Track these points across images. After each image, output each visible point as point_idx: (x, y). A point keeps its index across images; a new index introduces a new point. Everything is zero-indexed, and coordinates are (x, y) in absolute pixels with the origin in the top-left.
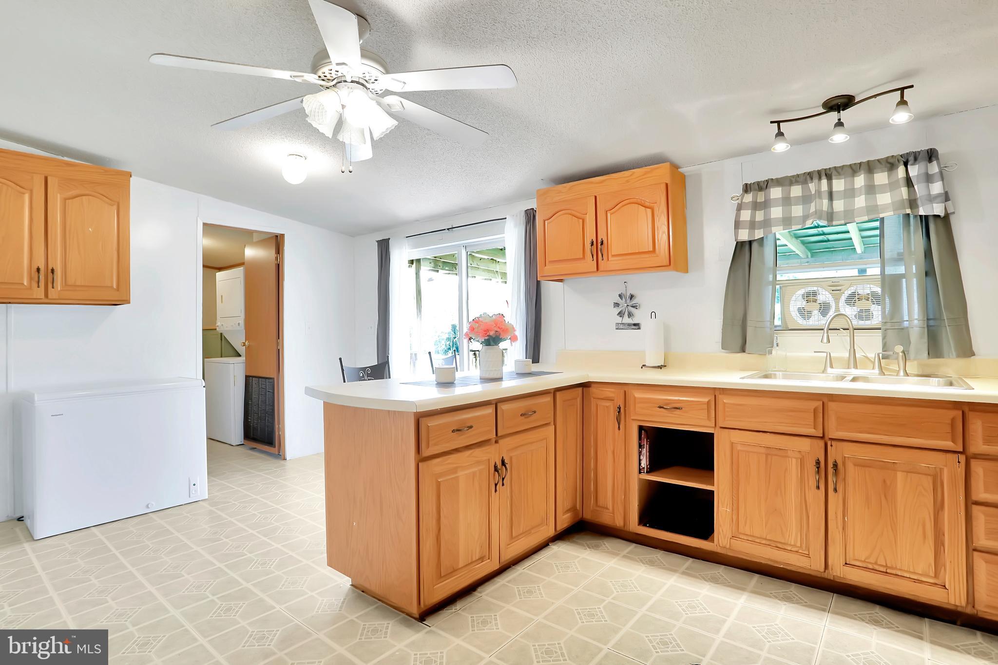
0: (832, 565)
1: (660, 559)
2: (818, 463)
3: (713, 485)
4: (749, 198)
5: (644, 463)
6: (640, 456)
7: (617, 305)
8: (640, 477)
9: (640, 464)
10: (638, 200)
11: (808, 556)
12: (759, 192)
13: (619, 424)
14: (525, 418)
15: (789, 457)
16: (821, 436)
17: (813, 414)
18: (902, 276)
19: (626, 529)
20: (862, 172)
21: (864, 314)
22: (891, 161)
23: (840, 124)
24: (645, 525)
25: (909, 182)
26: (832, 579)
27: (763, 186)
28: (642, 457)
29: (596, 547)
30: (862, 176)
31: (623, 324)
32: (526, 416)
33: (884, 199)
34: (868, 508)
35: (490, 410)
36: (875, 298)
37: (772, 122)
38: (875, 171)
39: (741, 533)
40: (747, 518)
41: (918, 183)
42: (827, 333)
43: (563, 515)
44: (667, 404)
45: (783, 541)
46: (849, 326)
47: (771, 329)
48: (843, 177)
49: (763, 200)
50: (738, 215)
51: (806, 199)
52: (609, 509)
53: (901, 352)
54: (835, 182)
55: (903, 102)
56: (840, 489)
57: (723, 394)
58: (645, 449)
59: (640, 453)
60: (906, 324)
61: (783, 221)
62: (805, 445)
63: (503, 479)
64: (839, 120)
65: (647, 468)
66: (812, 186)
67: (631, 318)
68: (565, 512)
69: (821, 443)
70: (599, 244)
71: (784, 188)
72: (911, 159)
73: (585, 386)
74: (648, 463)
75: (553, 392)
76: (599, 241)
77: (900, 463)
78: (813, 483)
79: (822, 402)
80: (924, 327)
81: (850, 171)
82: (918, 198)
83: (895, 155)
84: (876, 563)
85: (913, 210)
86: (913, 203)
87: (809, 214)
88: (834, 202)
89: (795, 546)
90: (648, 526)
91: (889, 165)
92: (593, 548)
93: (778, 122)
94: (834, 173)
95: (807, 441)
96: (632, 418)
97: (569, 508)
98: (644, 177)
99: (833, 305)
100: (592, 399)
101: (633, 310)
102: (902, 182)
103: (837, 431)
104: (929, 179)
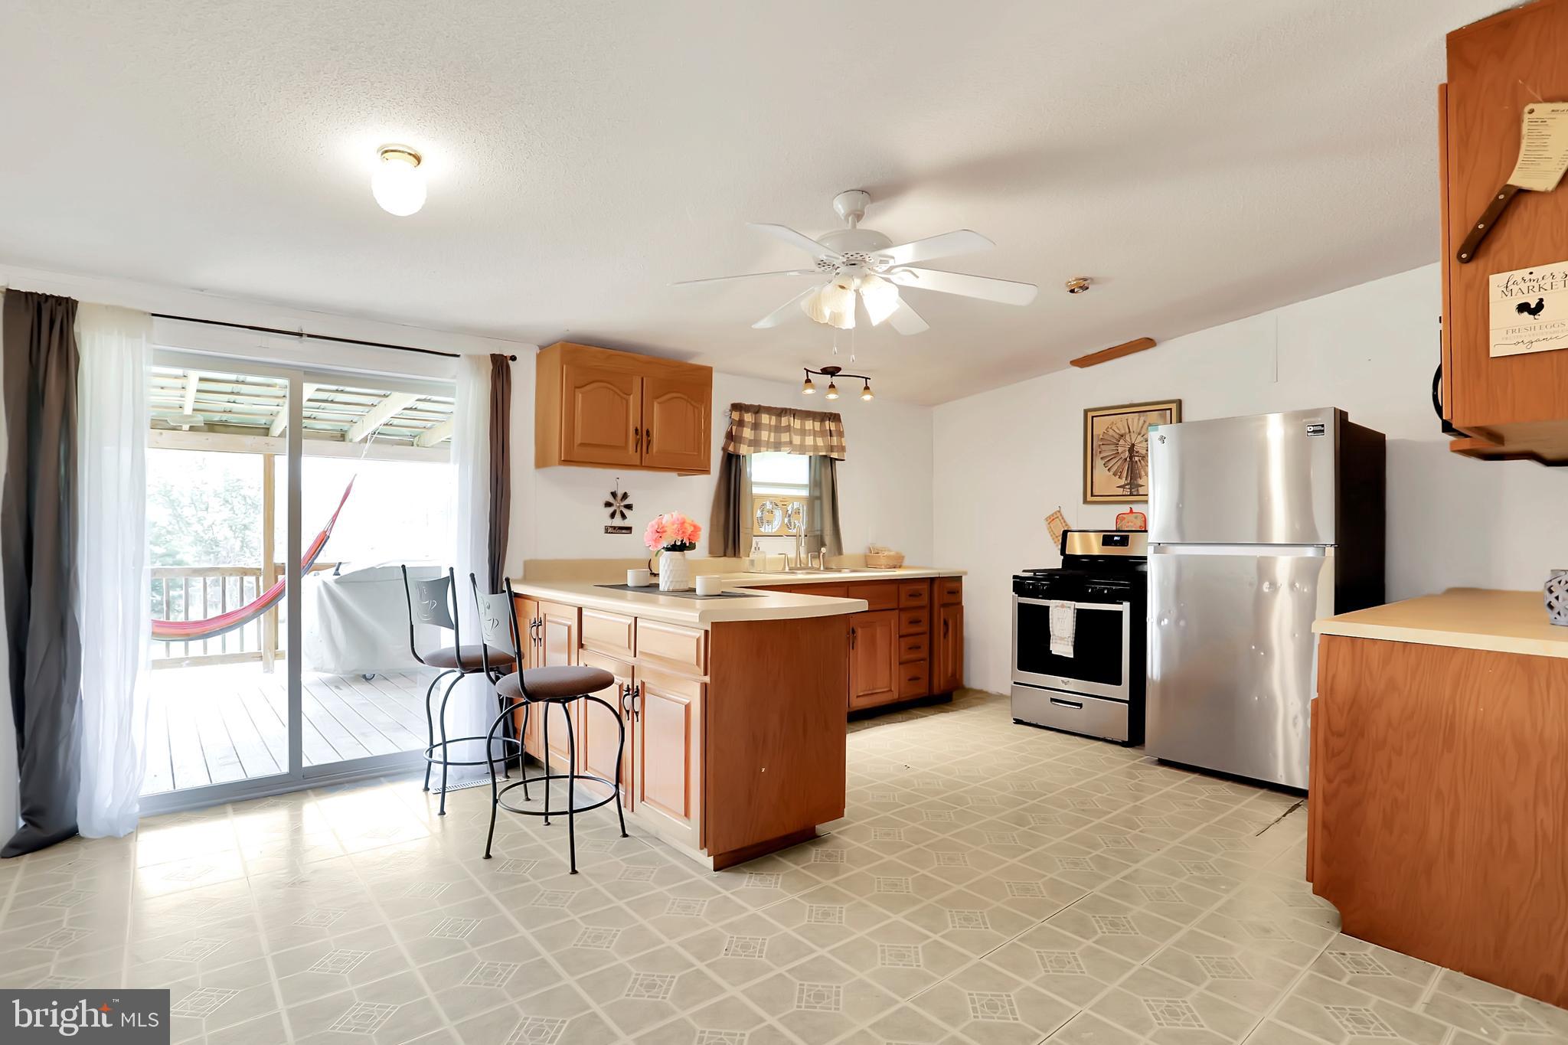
7: (608, 504)
67: (623, 521)
101: (626, 510)
104: (840, 434)
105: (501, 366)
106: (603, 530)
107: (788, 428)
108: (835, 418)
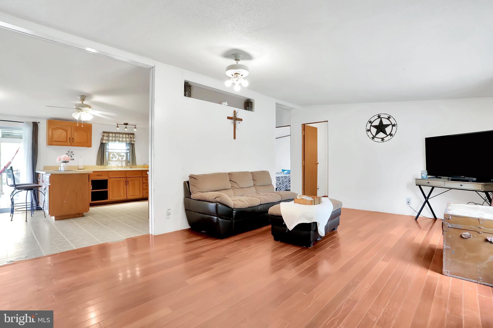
0: (128, 197)
2: (126, 181)
3: (107, 189)
4: (105, 134)
8: (91, 191)
11: (124, 197)
15: (121, 181)
17: (125, 174)
18: (129, 152)
21: (122, 158)
23: (126, 127)
33: (128, 139)
34: (132, 187)
36: (124, 156)
38: (126, 135)
39: (113, 196)
41: (132, 138)
44: (99, 175)
45: (120, 195)
46: (121, 160)
47: (107, 161)
50: (102, 137)
53: (129, 164)
54: (120, 135)
56: (128, 185)
57: (110, 172)
60: (128, 160)
61: (111, 140)
62: (123, 179)
65: (92, 189)
66: (117, 135)
69: (126, 178)
76: (72, 138)
77: (136, 179)
78: (125, 185)
79: (126, 172)
80: (131, 161)
81: (123, 133)
83: (130, 133)
84: (133, 195)
86: (131, 141)
87: (116, 140)
88: (120, 138)
89: (122, 196)
91: (128, 134)
93: (118, 124)
94: (121, 133)
102: (130, 138)
103: (128, 176)
104: (134, 138)
105: (35, 126)
107: (118, 137)
108: (133, 134)
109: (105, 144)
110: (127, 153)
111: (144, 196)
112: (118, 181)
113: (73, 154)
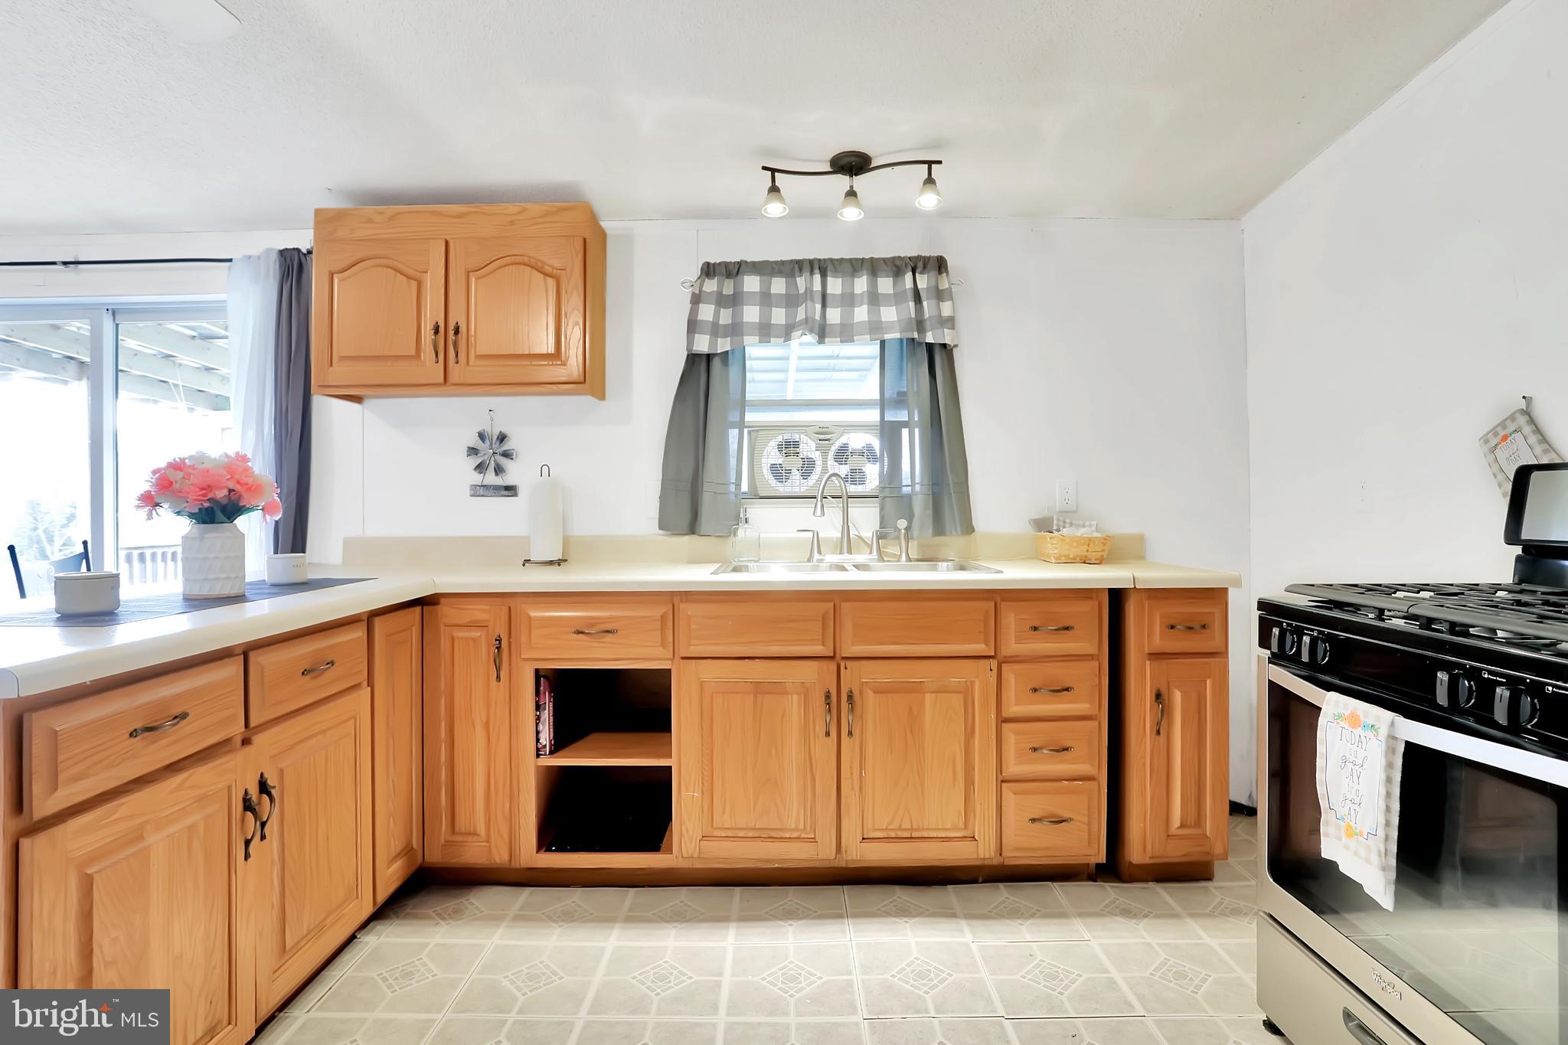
0: (846, 847)
1: (581, 904)
2: (828, 696)
3: (670, 756)
4: (711, 286)
5: (546, 738)
6: (537, 724)
7: (473, 451)
8: (539, 764)
9: (538, 740)
10: (531, 260)
11: (813, 840)
12: (727, 280)
13: (498, 671)
14: (315, 677)
15: (787, 693)
16: (832, 655)
17: (821, 622)
18: (905, 424)
19: (515, 865)
20: (865, 272)
21: (857, 477)
22: (898, 263)
23: (852, 193)
24: (549, 850)
25: (917, 297)
26: (844, 865)
27: (733, 270)
28: (541, 727)
29: (456, 914)
30: (865, 278)
31: (484, 486)
32: (313, 674)
33: (889, 314)
34: (891, 753)
35: (232, 670)
36: (868, 453)
37: (765, 168)
38: (879, 273)
39: (717, 828)
40: (725, 801)
41: (928, 298)
42: (822, 501)
43: (388, 868)
44: (592, 626)
45: (779, 827)
46: (842, 492)
47: (736, 496)
48: (841, 274)
49: (732, 292)
50: (694, 312)
51: (791, 300)
52: (478, 835)
53: (904, 529)
54: (830, 280)
55: (930, 181)
56: (856, 732)
57: (687, 601)
58: (547, 711)
59: (538, 718)
60: (906, 490)
61: (759, 329)
62: (809, 672)
63: (263, 824)
64: (852, 187)
65: (551, 745)
66: (801, 282)
67: (500, 476)
68: (392, 860)
69: (833, 666)
70: (451, 333)
71: (763, 278)
72: (920, 264)
73: (426, 603)
74: (552, 735)
75: (365, 618)
76: (451, 327)
77: (928, 681)
78: (820, 729)
79: (832, 604)
80: (928, 494)
81: (848, 266)
82: (925, 320)
83: (902, 256)
84: (900, 829)
85: (920, 335)
86: (920, 325)
87: (795, 323)
88: (828, 309)
89: (796, 829)
90: (554, 851)
91: (894, 269)
92: (450, 916)
93: (773, 171)
94: (830, 267)
95: (813, 665)
96: (523, 657)
97: (399, 849)
98: (540, 220)
99: (819, 463)
100: (442, 627)
101: (503, 461)
102: (910, 295)
103: (853, 645)
104: (940, 295)
106: (468, 492)
109: (716, 364)
110: (890, 433)
111: (1011, 838)
112: (759, 689)
113: (507, 455)
